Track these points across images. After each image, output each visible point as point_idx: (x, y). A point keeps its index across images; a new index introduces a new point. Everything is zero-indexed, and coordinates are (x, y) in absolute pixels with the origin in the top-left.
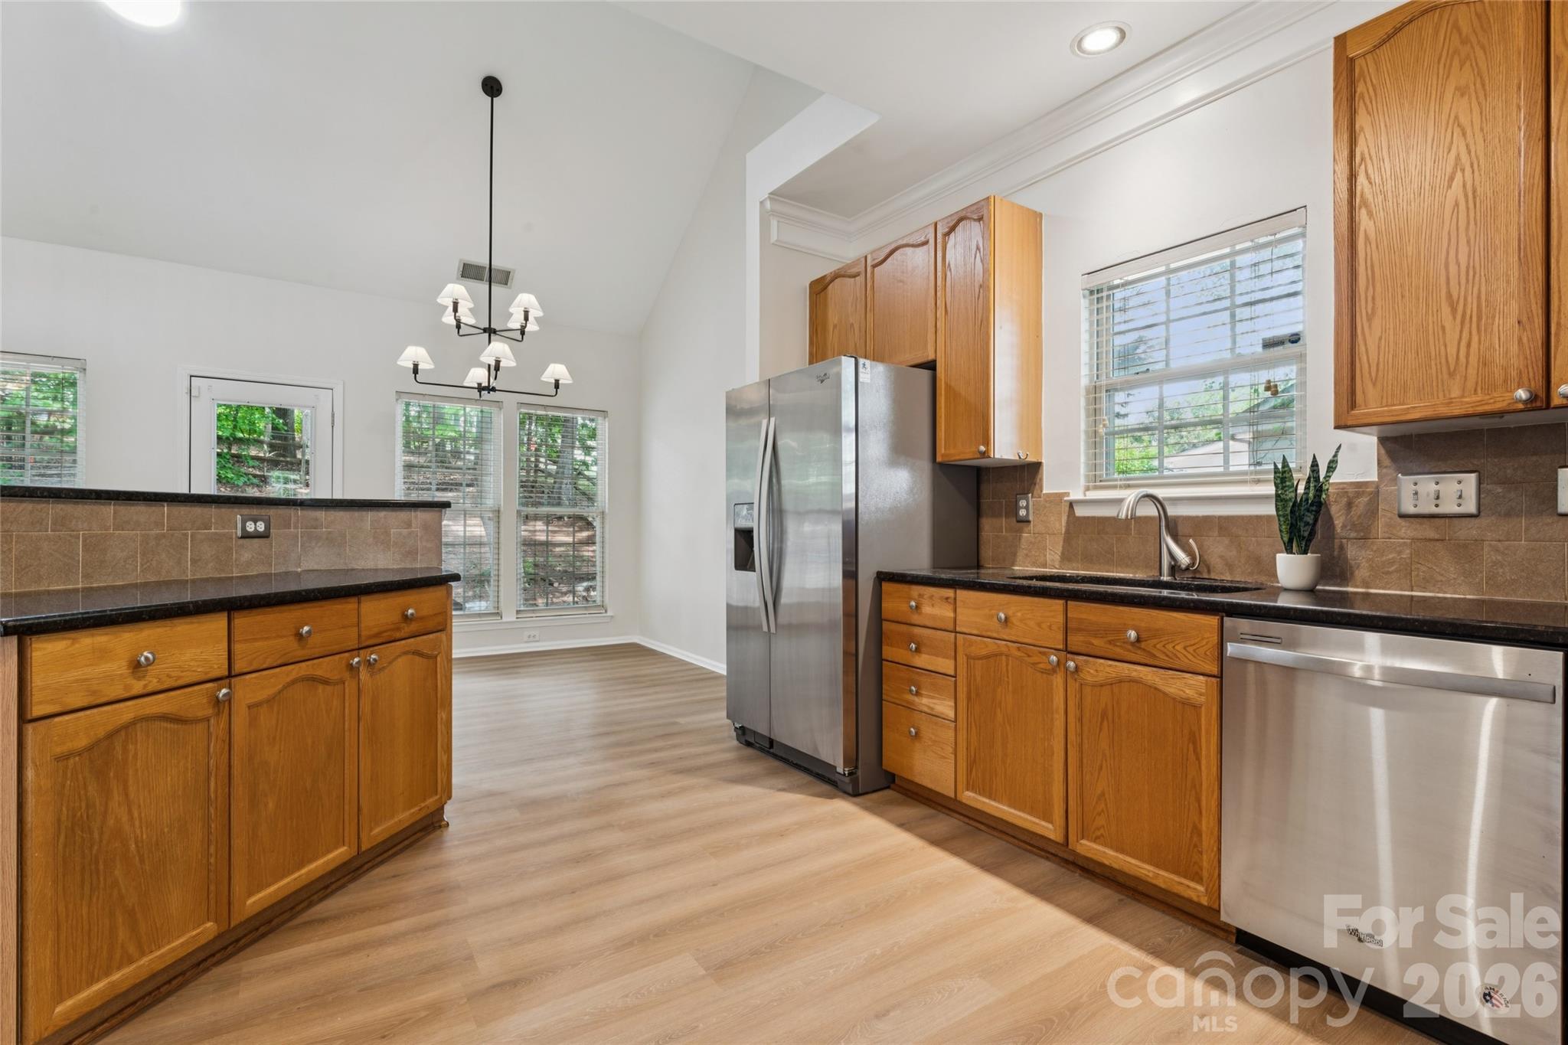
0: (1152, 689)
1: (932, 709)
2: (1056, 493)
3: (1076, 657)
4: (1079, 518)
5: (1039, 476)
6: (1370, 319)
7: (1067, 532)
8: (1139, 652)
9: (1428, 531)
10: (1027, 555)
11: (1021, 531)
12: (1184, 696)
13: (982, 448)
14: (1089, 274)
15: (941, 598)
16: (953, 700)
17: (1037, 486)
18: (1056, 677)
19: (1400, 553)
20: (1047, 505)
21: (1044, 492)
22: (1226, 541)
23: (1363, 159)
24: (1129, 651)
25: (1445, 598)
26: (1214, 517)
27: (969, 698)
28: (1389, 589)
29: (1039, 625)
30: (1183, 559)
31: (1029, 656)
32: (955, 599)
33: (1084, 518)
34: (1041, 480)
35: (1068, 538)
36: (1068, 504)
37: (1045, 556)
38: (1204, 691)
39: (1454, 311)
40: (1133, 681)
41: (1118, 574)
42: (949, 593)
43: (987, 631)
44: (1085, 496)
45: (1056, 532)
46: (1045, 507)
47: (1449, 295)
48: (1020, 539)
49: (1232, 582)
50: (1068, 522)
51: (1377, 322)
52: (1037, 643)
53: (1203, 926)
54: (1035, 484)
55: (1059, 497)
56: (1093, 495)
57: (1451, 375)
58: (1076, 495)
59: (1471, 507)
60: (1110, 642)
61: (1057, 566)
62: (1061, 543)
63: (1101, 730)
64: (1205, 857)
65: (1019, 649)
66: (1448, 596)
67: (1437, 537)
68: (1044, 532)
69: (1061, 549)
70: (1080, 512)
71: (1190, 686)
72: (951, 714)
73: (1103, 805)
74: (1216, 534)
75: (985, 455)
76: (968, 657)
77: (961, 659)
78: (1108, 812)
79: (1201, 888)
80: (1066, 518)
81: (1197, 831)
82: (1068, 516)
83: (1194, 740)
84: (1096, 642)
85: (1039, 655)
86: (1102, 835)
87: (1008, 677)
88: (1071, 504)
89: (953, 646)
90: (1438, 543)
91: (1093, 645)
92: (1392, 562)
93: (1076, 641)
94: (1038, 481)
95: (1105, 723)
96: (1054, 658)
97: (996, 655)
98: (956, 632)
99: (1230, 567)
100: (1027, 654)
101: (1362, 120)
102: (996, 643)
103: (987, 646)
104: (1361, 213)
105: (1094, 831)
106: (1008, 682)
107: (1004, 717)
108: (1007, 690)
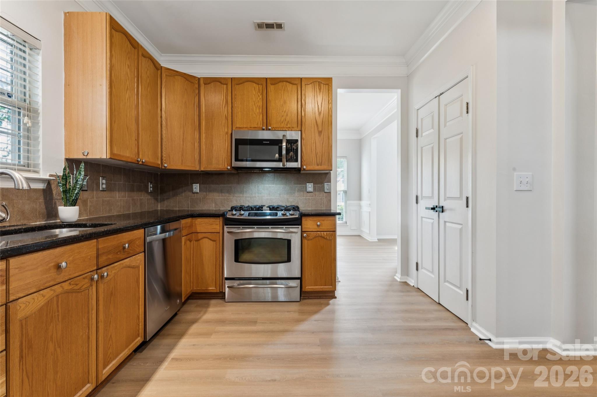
0: (128, 268)
3: (105, 269)
8: (125, 253)
12: (136, 264)
18: (92, 288)
23: (113, 65)
24: (122, 254)
27: (21, 357)
29: (84, 260)
30: (2, 215)
32: (8, 269)
38: (141, 259)
39: (127, 130)
40: (122, 268)
43: (45, 283)
52: (81, 274)
57: (127, 149)
59: (86, 188)
63: (110, 302)
64: (140, 325)
65: (70, 284)
71: (138, 260)
73: (111, 342)
76: (21, 320)
78: (113, 344)
79: (139, 338)
81: (138, 317)
83: (138, 281)
84: (111, 256)
85: (83, 280)
86: (110, 358)
87: (58, 311)
89: (4, 320)
90: (80, 201)
91: (109, 258)
93: (102, 261)
95: (112, 298)
98: (7, 303)
100: (75, 284)
101: (113, 52)
102: (51, 290)
103: (44, 297)
104: (113, 84)
105: (107, 359)
106: (58, 315)
107: (55, 345)
108: (57, 321)
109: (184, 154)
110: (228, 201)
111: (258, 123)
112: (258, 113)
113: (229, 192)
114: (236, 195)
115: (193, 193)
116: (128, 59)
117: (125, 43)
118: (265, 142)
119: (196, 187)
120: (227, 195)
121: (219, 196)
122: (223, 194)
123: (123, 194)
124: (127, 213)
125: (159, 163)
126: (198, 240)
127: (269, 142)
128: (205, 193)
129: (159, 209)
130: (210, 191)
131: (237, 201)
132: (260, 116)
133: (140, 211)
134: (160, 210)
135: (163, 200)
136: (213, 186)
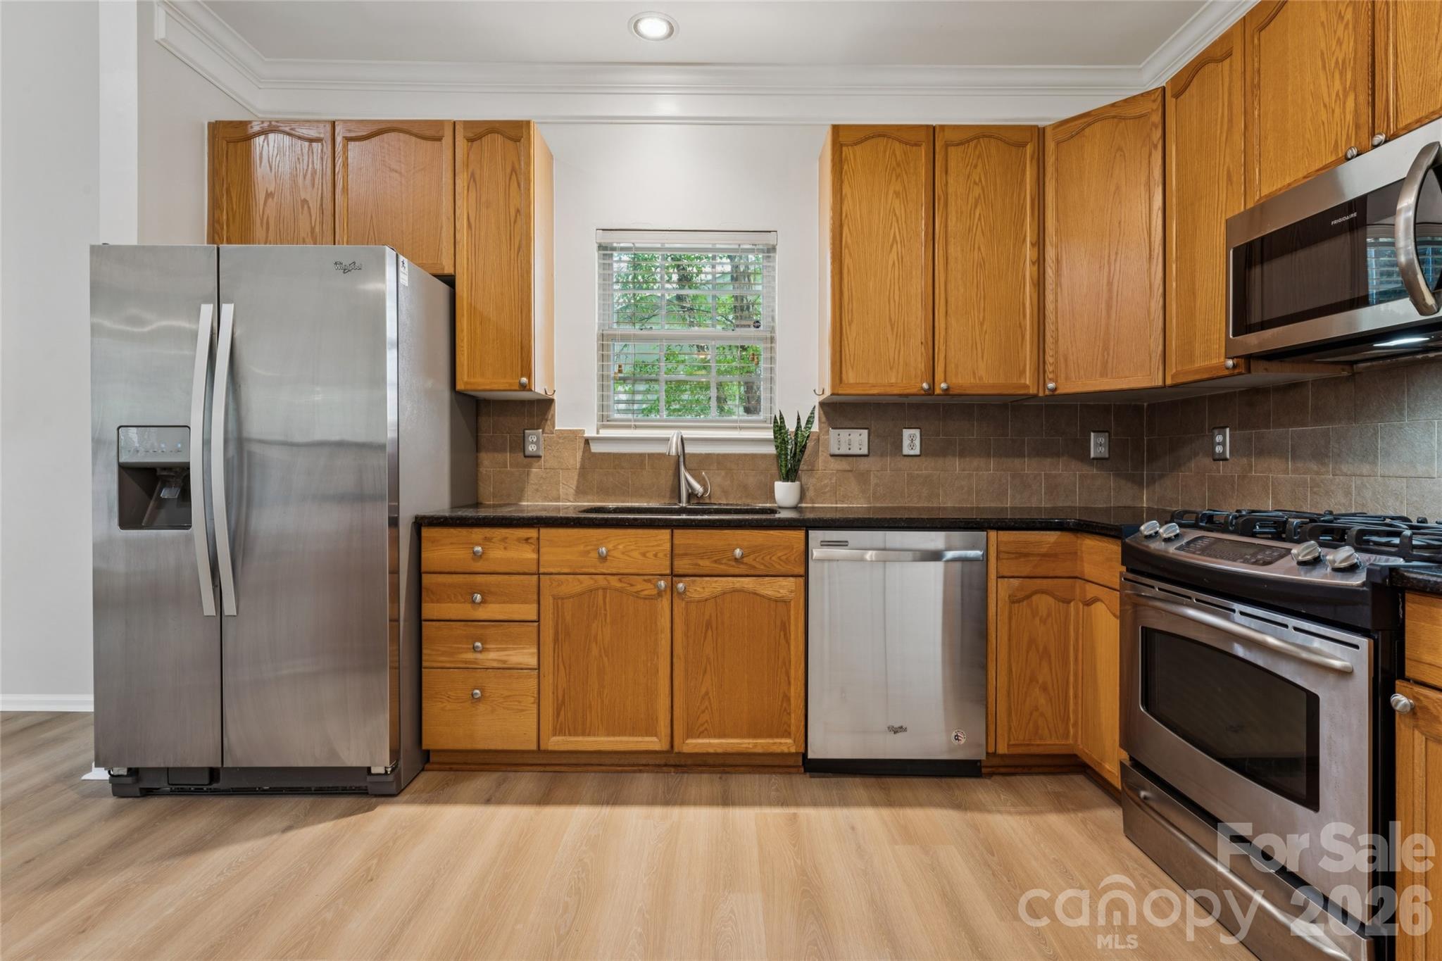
0: (751, 595)
1: (505, 662)
2: (570, 430)
3: (684, 579)
4: (595, 454)
5: (552, 412)
6: (850, 325)
7: (583, 467)
8: (741, 566)
9: (843, 465)
10: (537, 490)
11: (530, 466)
12: (779, 595)
13: (524, 380)
14: (603, 230)
15: (519, 540)
16: (536, 646)
17: (549, 422)
18: (662, 601)
19: (831, 479)
20: (561, 441)
21: (556, 428)
22: (723, 473)
23: (846, 216)
24: (733, 566)
25: (853, 507)
26: (714, 454)
27: (556, 640)
28: (825, 503)
29: (644, 555)
30: (698, 488)
31: (632, 585)
32: (538, 539)
33: (600, 454)
34: (553, 416)
35: (583, 472)
36: (583, 441)
37: (558, 490)
38: (793, 589)
39: (892, 329)
40: (735, 591)
41: (633, 504)
42: (532, 533)
43: (582, 567)
44: (598, 433)
45: (570, 467)
46: (558, 443)
47: (890, 319)
48: (528, 474)
49: (727, 505)
50: (583, 458)
51: (854, 326)
52: (641, 572)
53: (781, 770)
54: (547, 420)
55: (575, 434)
56: (605, 433)
57: (891, 368)
58: (590, 432)
59: (865, 451)
60: (715, 562)
61: (572, 500)
62: (576, 477)
63: (705, 638)
64: (793, 715)
65: (620, 580)
66: (855, 506)
67: (849, 468)
68: (557, 467)
69: (575, 482)
70: (596, 448)
71: (781, 587)
72: (533, 662)
73: (707, 703)
74: (715, 468)
75: (524, 387)
76: (555, 598)
77: (547, 602)
78: (711, 708)
79: (789, 741)
80: (581, 454)
81: (787, 698)
82: (584, 452)
83: (784, 627)
84: (701, 562)
85: (644, 582)
86: (706, 729)
87: (605, 610)
88: (587, 441)
89: (535, 590)
90: (850, 474)
91: (699, 565)
92: (826, 486)
93: (682, 565)
94: (550, 417)
95: (710, 632)
96: (662, 584)
97: (591, 591)
98: (539, 574)
99: (726, 493)
100: (628, 584)
101: (846, 189)
102: (592, 579)
103: (581, 583)
104: (845, 252)
105: (699, 728)
106: (606, 615)
107: (600, 650)
108: (604, 623)
109: (1112, 344)
110: (1315, 489)
111: (1336, 142)
112: (1337, 95)
113: (1320, 455)
114: (1345, 468)
115: (1214, 460)
116: (897, 179)
117: (885, 152)
118: (1340, 220)
119: (1223, 441)
120: (1314, 466)
121: (1286, 471)
122: (1300, 465)
123: (976, 462)
124: (993, 505)
125: (1028, 383)
126: (1088, 603)
127: (1355, 215)
128: (1245, 460)
129: (1145, 505)
130: (1261, 453)
131: (1348, 493)
132: (1344, 103)
133: (1048, 505)
134: (1149, 509)
135: (1152, 481)
136: (1272, 433)
